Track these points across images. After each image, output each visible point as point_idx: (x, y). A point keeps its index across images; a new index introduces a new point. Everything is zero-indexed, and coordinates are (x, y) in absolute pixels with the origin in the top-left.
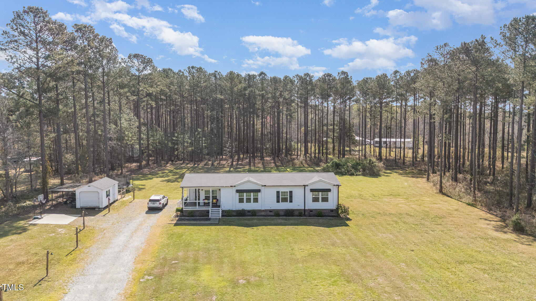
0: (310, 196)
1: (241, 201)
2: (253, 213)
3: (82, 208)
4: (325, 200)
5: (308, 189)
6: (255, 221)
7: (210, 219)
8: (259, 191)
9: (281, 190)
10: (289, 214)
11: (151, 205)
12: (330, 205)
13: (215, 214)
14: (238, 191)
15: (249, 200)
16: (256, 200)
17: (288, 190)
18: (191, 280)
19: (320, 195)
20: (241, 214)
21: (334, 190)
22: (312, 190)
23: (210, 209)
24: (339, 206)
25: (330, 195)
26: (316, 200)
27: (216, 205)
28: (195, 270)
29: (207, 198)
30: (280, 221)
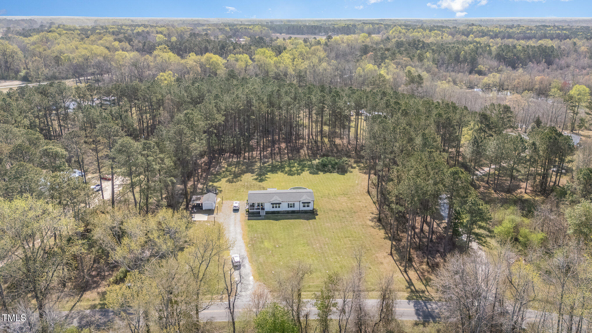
0: (302, 205)
1: (273, 207)
2: (278, 212)
3: (205, 210)
4: (308, 206)
5: (301, 202)
6: (279, 217)
7: (260, 216)
8: (281, 203)
9: (290, 203)
10: (293, 212)
11: (235, 208)
12: (310, 208)
13: (262, 213)
14: (272, 204)
15: (276, 207)
16: (279, 207)
17: (292, 203)
18: (262, 246)
19: (306, 205)
20: (273, 213)
21: (312, 203)
22: (303, 203)
23: (260, 210)
24: (314, 209)
25: (310, 204)
26: (304, 206)
27: (263, 209)
28: (263, 242)
29: (259, 205)
30: (290, 216)
